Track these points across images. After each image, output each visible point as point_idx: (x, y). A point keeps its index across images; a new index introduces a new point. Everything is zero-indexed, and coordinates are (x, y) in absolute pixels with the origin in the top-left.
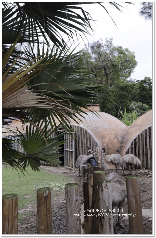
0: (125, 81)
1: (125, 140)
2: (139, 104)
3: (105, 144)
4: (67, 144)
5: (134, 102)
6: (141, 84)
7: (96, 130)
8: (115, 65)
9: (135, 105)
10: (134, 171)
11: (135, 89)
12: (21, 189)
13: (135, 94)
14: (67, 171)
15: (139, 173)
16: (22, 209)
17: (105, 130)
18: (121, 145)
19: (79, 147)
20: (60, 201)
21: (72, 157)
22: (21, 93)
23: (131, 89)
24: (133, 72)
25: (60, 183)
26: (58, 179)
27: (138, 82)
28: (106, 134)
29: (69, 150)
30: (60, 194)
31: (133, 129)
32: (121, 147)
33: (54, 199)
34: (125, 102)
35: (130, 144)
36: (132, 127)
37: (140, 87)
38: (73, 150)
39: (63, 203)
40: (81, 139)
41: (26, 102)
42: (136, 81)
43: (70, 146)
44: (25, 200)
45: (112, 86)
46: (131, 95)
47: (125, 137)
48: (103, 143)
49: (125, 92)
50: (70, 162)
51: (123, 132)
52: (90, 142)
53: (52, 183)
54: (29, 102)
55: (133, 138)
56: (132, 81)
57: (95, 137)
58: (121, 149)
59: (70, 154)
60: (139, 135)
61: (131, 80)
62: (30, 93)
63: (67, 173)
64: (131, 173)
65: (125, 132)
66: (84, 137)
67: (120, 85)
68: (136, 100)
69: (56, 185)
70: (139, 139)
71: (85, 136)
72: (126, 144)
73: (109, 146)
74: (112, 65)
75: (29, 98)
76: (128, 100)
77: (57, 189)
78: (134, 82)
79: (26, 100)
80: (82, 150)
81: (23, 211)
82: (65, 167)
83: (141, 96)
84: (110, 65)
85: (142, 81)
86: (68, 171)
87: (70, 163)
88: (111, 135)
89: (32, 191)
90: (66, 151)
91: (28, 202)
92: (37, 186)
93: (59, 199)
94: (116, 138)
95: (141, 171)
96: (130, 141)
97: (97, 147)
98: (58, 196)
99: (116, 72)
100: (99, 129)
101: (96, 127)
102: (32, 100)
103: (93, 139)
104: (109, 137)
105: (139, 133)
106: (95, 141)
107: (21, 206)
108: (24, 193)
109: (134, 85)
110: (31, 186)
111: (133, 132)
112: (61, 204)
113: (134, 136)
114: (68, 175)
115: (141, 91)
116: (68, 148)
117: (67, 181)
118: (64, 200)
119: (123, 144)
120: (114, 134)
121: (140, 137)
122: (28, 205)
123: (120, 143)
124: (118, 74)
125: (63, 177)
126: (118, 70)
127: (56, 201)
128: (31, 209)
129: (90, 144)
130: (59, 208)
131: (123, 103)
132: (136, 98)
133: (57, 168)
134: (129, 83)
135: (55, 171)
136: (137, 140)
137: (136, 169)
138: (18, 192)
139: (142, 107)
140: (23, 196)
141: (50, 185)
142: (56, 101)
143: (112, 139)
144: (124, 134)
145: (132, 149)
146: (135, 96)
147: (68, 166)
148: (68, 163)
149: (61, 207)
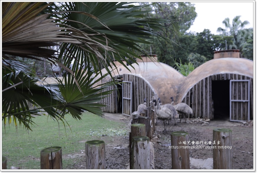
0: (184, 34)
1: (182, 90)
2: (197, 55)
3: (162, 94)
4: (125, 93)
5: (192, 54)
6: (200, 36)
7: (154, 79)
8: (175, 17)
9: (193, 56)
10: (189, 119)
11: (194, 41)
12: (78, 134)
13: (193, 46)
14: (124, 118)
15: (194, 121)
16: (75, 154)
17: (162, 80)
18: (177, 94)
19: (136, 96)
20: (113, 147)
21: (129, 105)
22: (39, 22)
23: (190, 41)
24: (192, 24)
25: (116, 130)
26: (115, 125)
27: (197, 35)
28: (162, 84)
29: (126, 98)
30: (114, 141)
31: (190, 79)
32: (177, 97)
33: (108, 145)
34: (183, 53)
35: (186, 94)
36: (189, 78)
37: (198, 39)
38: (131, 98)
39: (116, 150)
40: (139, 88)
41: (45, 35)
42: (195, 33)
43: (127, 95)
44: (79, 145)
45: (171, 38)
46: (190, 47)
47: (182, 87)
48: (159, 93)
49: (184, 44)
50: (127, 109)
51: (179, 82)
52: (147, 92)
53: (109, 129)
54: (48, 34)
55: (189, 88)
56: (192, 33)
57: (152, 86)
58: (177, 99)
59: (127, 102)
60: (195, 85)
61: (190, 32)
62: (50, 22)
63: (124, 120)
64: (185, 121)
65: (182, 82)
66: (141, 87)
67: (179, 37)
68: (194, 52)
69: (111, 131)
70: (195, 89)
71: (142, 85)
72: (182, 93)
73: (166, 95)
74: (172, 17)
75: (49, 29)
76: (187, 52)
77: (113, 135)
78: (194, 35)
79: (45, 32)
80: (139, 99)
81: (75, 156)
82: (123, 114)
83: (200, 48)
84: (170, 17)
85: (201, 33)
86: (126, 118)
87: (127, 111)
88: (167, 85)
89: (88, 136)
90: (124, 99)
91: (82, 147)
92: (94, 132)
93: (112, 145)
94: (172, 88)
95: (196, 120)
96: (186, 90)
97: (153, 96)
98: (112, 142)
99: (176, 24)
100: (156, 79)
101: (153, 77)
102: (53, 31)
103: (150, 89)
104: (165, 87)
105: (195, 83)
106: (152, 90)
107: (74, 151)
108: (80, 138)
109: (193, 37)
110: (88, 131)
111: (189, 82)
112: (113, 150)
113: (191, 86)
114: (125, 122)
115: (199, 43)
116: (125, 96)
117: (123, 127)
118: (117, 147)
119: (179, 93)
120: (170, 84)
121: (197, 87)
122: (81, 151)
123: (176, 92)
124: (178, 26)
125: (120, 123)
126: (178, 22)
127: (109, 147)
128: (83, 155)
129: (147, 93)
130: (111, 154)
131: (182, 54)
132: (194, 50)
133: (115, 115)
134: (188, 36)
135: (113, 117)
136: (193, 90)
137: (190, 117)
138: (75, 137)
139: (199, 58)
140: (78, 141)
141: (106, 131)
142: (86, 35)
143: (169, 88)
144: (181, 84)
145: (188, 99)
146: (194, 48)
147: (126, 114)
148: (125, 111)
149: (114, 153)
